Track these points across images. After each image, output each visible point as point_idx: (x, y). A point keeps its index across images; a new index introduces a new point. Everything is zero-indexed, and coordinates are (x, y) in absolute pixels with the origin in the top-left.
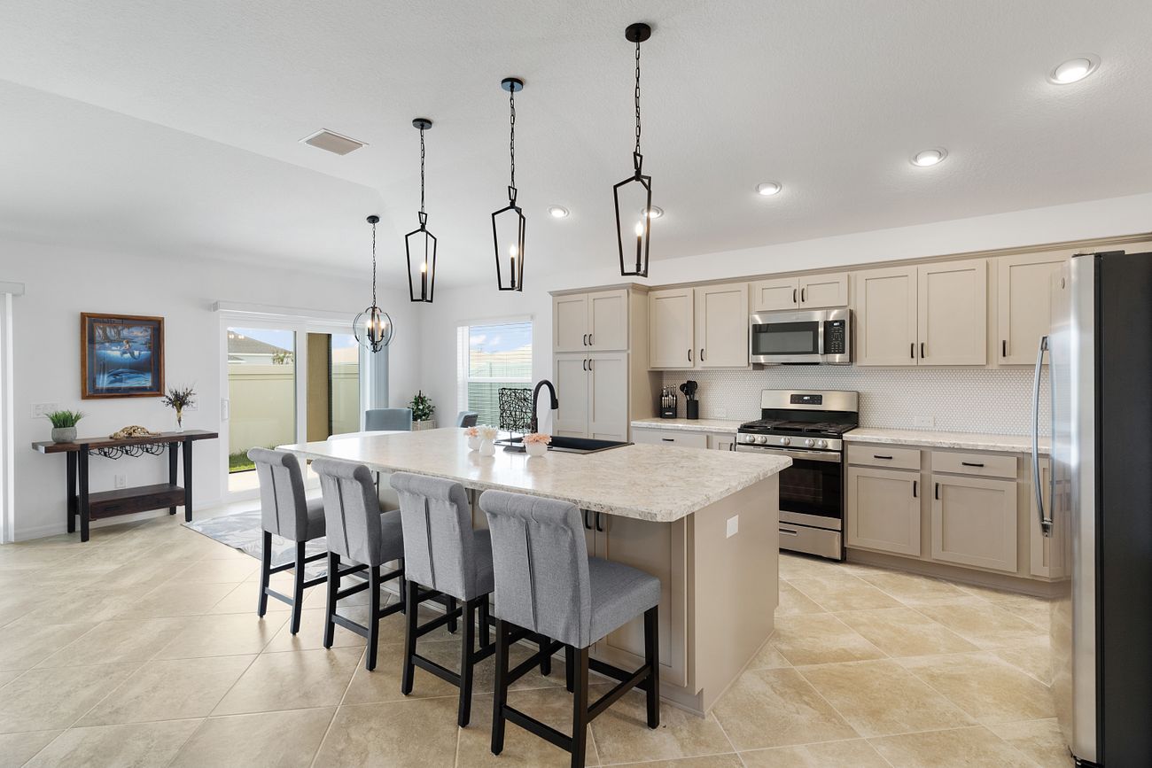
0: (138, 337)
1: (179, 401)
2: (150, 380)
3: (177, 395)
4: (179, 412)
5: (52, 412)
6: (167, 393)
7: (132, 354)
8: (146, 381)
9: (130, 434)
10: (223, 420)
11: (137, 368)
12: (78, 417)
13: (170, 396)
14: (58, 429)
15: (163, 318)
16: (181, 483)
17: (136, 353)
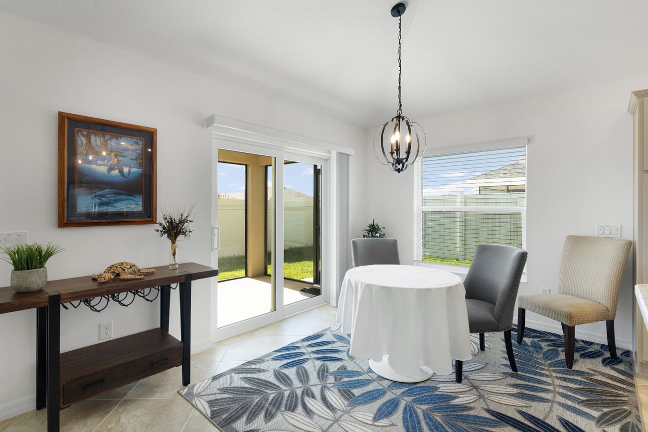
0: (128, 150)
1: (174, 230)
2: (141, 203)
3: (171, 222)
4: (173, 243)
5: (13, 247)
6: (160, 218)
7: (121, 172)
8: (135, 205)
9: (118, 275)
10: (212, 249)
11: (127, 188)
12: (49, 254)
13: (164, 223)
14: (19, 272)
15: (156, 130)
16: (175, 330)
17: (126, 170)
